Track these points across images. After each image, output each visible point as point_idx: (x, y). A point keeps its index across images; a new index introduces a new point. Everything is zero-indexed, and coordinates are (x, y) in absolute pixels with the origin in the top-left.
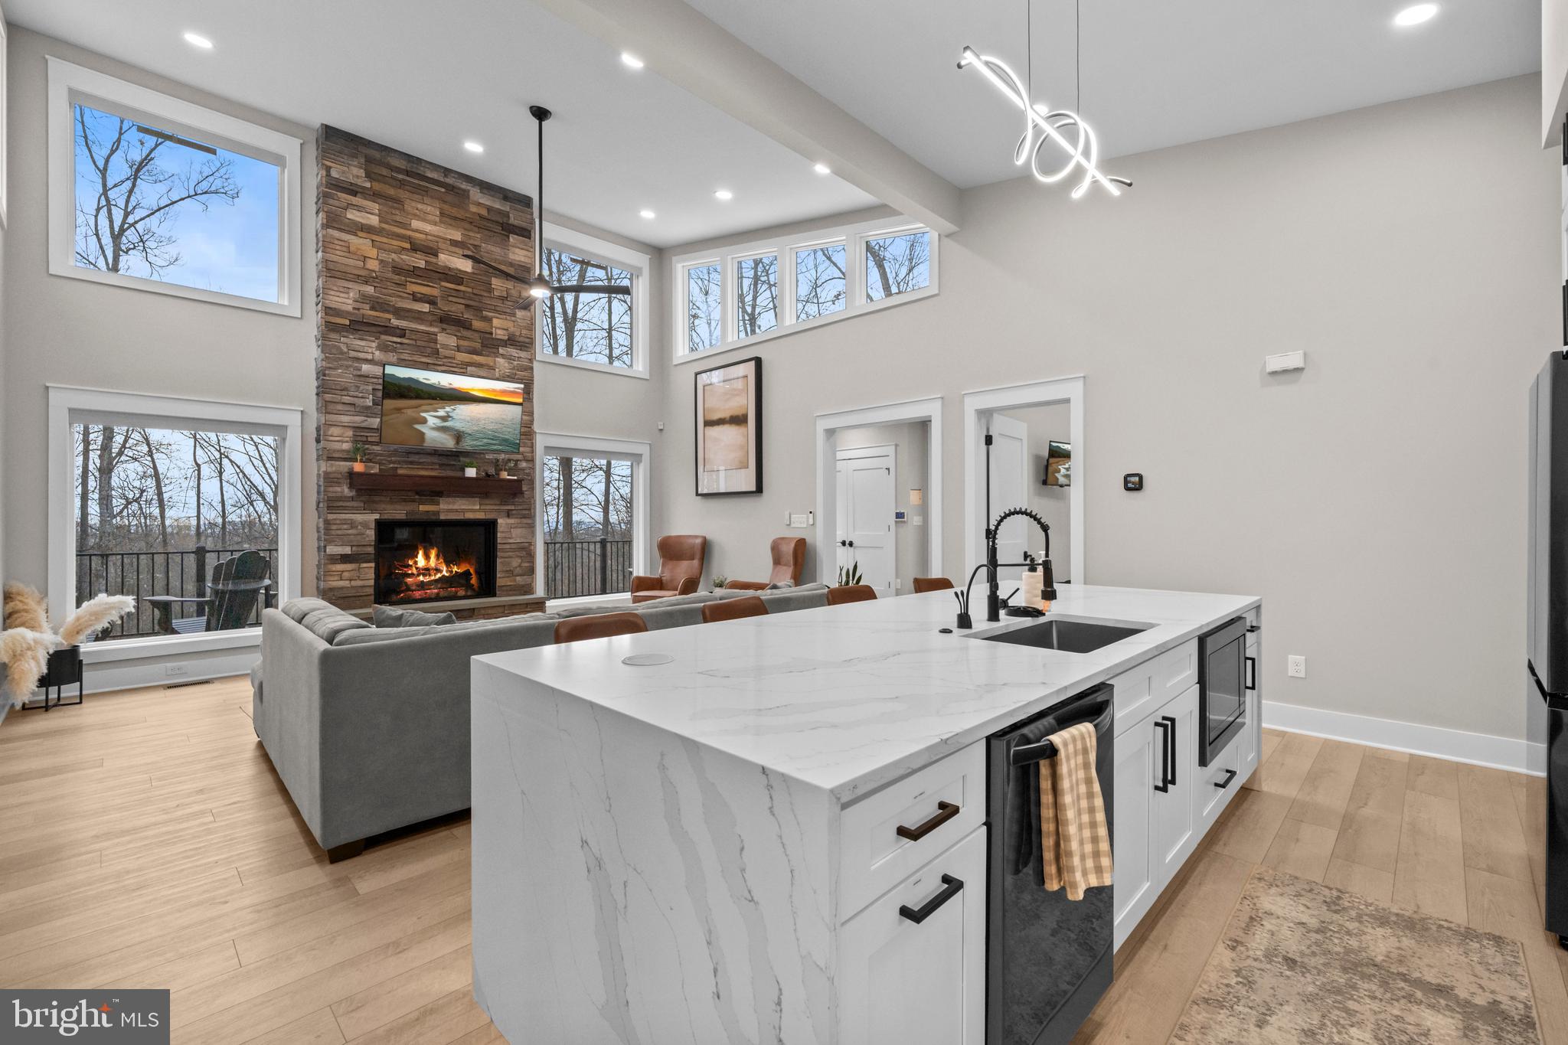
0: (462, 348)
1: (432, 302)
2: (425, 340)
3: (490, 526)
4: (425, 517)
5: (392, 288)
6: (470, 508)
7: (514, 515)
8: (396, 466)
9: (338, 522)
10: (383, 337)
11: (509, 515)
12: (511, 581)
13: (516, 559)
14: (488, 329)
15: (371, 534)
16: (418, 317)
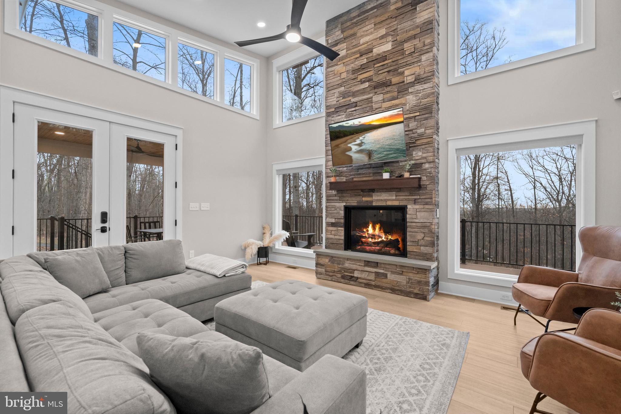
0: (386, 100)
1: (369, 80)
2: (366, 103)
3: (402, 209)
4: (366, 204)
5: (352, 82)
6: (390, 198)
7: (418, 202)
8: (352, 177)
9: (330, 207)
10: (348, 110)
11: (415, 202)
12: (416, 249)
13: (420, 234)
14: (401, 80)
15: (342, 213)
16: (363, 92)
